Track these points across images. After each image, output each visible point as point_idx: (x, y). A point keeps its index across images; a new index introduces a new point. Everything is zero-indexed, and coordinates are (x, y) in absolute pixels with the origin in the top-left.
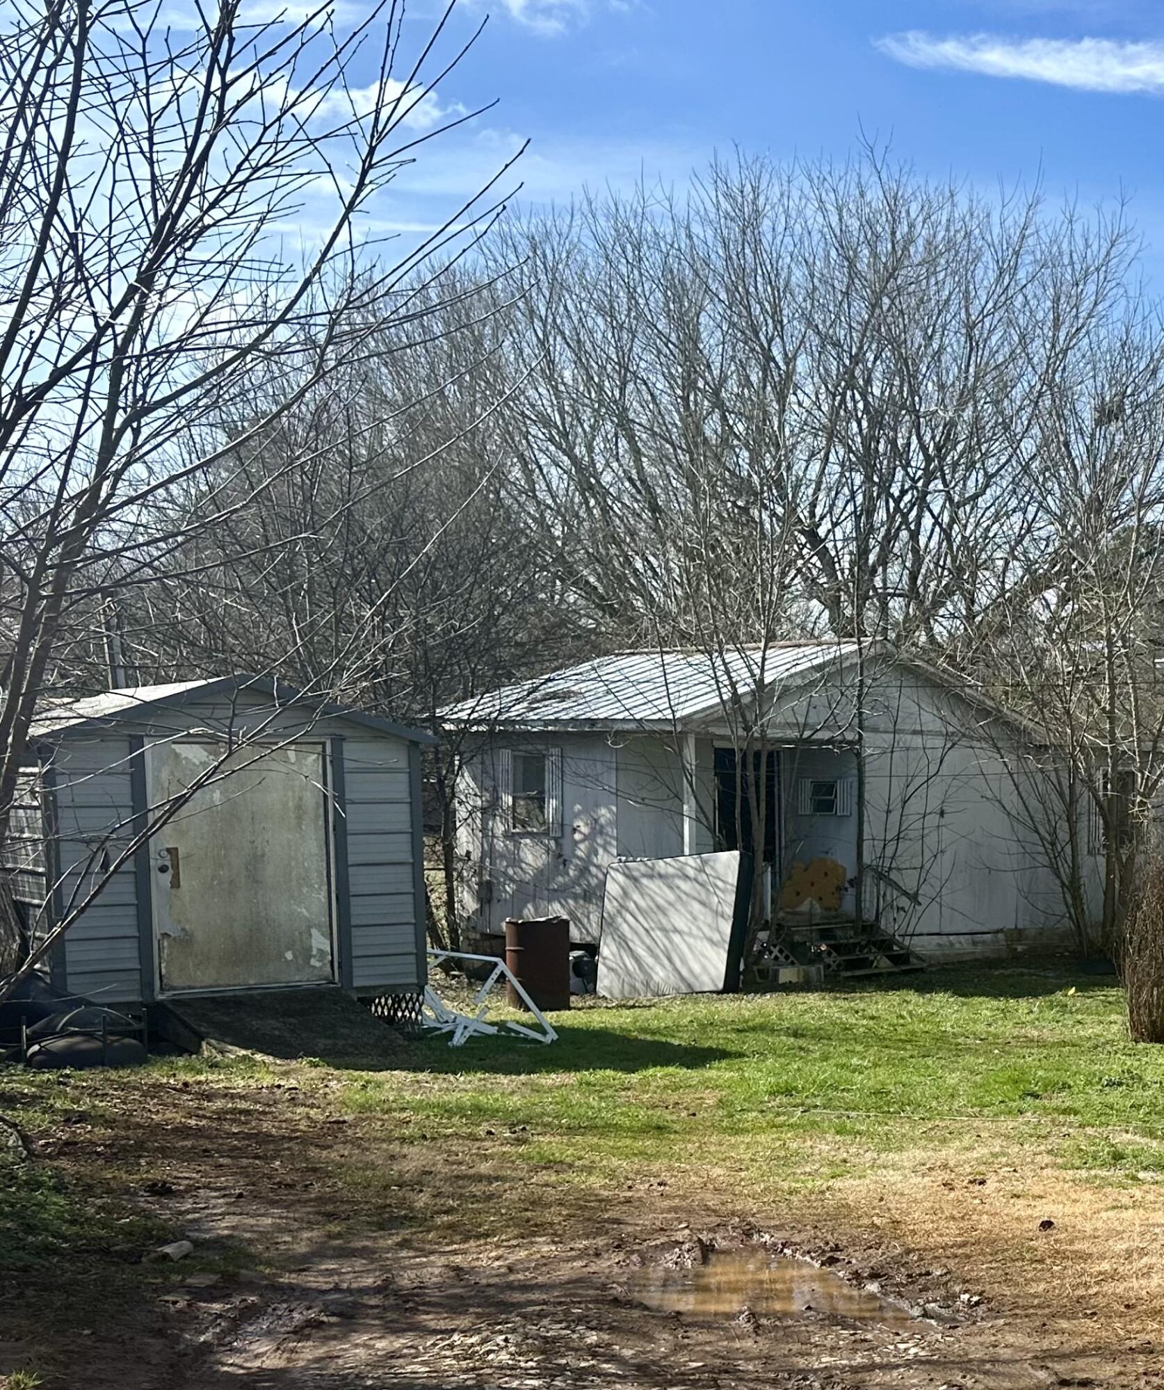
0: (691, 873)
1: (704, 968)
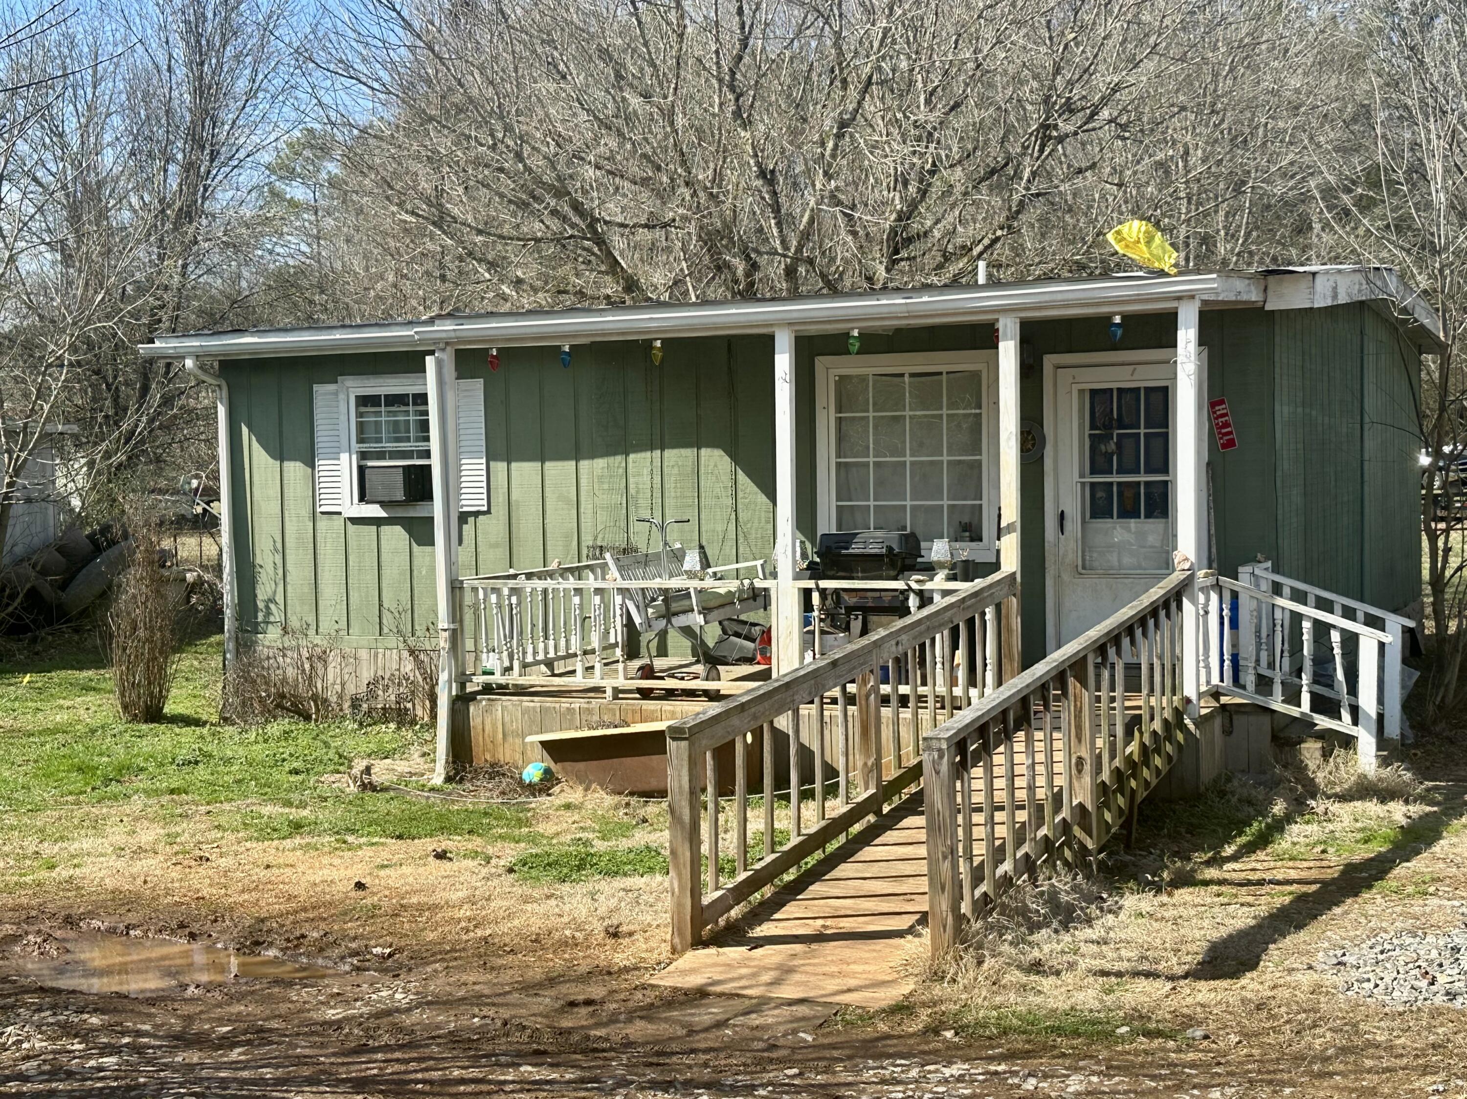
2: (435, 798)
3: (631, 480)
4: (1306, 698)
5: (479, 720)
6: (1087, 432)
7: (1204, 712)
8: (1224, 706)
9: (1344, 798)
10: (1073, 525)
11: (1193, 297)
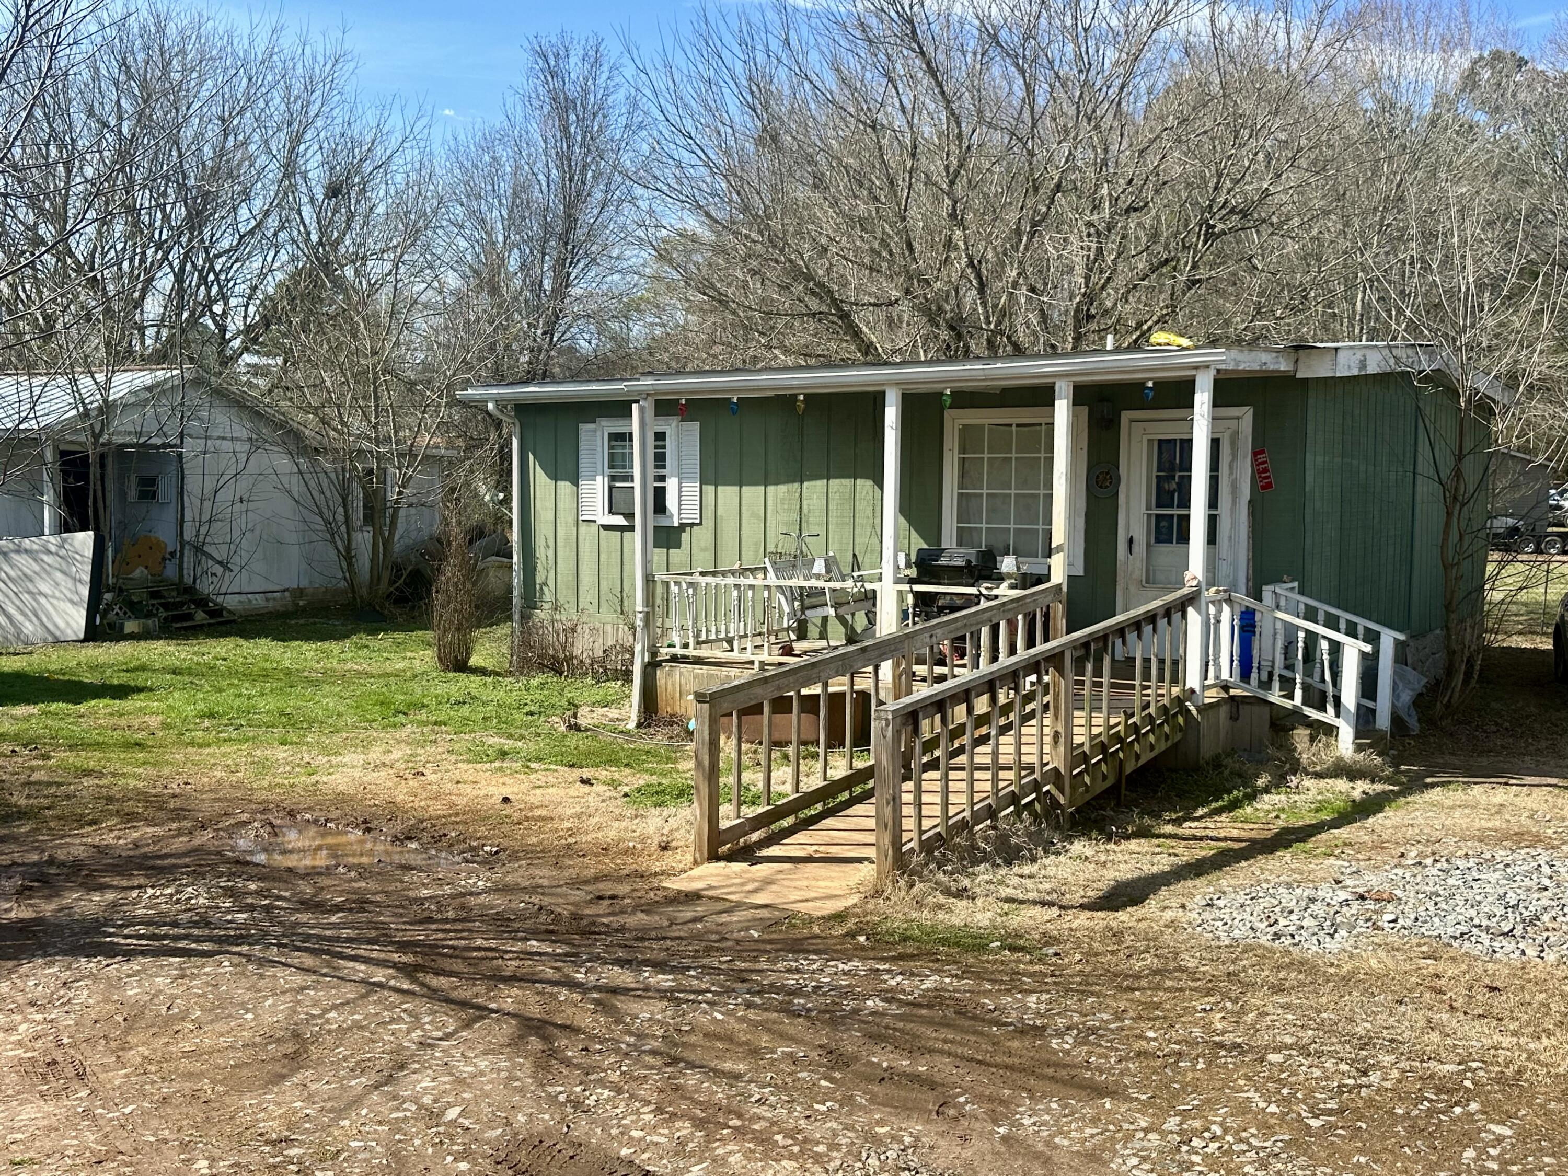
0: (53, 549)
1: (68, 623)
2: (621, 739)
3: (805, 503)
4: (1298, 693)
5: (663, 681)
6: (1155, 473)
7: (1207, 701)
8: (1233, 698)
9: (1319, 776)
10: (1140, 547)
11: (1208, 367)
